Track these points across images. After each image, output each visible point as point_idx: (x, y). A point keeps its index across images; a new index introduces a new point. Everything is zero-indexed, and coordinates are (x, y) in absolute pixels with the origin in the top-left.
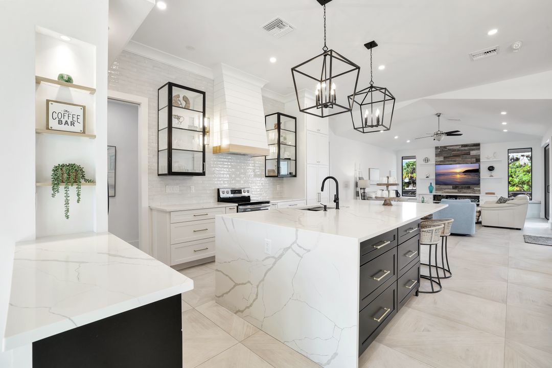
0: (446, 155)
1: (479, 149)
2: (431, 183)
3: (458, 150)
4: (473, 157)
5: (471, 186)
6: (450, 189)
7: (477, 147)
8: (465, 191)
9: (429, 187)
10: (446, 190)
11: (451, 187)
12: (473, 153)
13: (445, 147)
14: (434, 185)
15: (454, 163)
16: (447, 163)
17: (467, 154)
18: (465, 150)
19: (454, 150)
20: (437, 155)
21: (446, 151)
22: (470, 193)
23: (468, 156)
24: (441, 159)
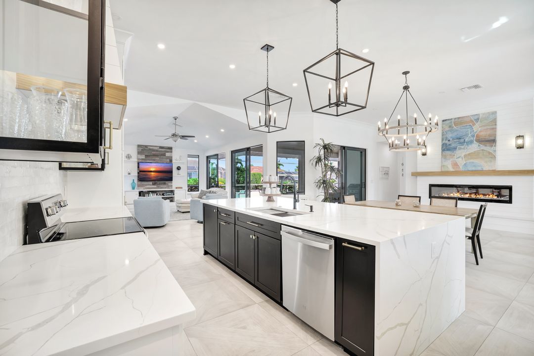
0: (147, 154)
1: (172, 152)
2: (134, 180)
3: (157, 151)
4: (168, 158)
5: (166, 182)
6: (150, 185)
7: (171, 150)
8: (162, 186)
9: (132, 184)
10: (148, 186)
11: (151, 183)
12: (168, 154)
13: (146, 146)
14: (136, 181)
15: (154, 162)
16: (148, 161)
17: (163, 155)
18: (162, 151)
19: (154, 150)
20: (139, 153)
21: (147, 150)
22: (165, 188)
23: (164, 157)
24: (143, 157)
